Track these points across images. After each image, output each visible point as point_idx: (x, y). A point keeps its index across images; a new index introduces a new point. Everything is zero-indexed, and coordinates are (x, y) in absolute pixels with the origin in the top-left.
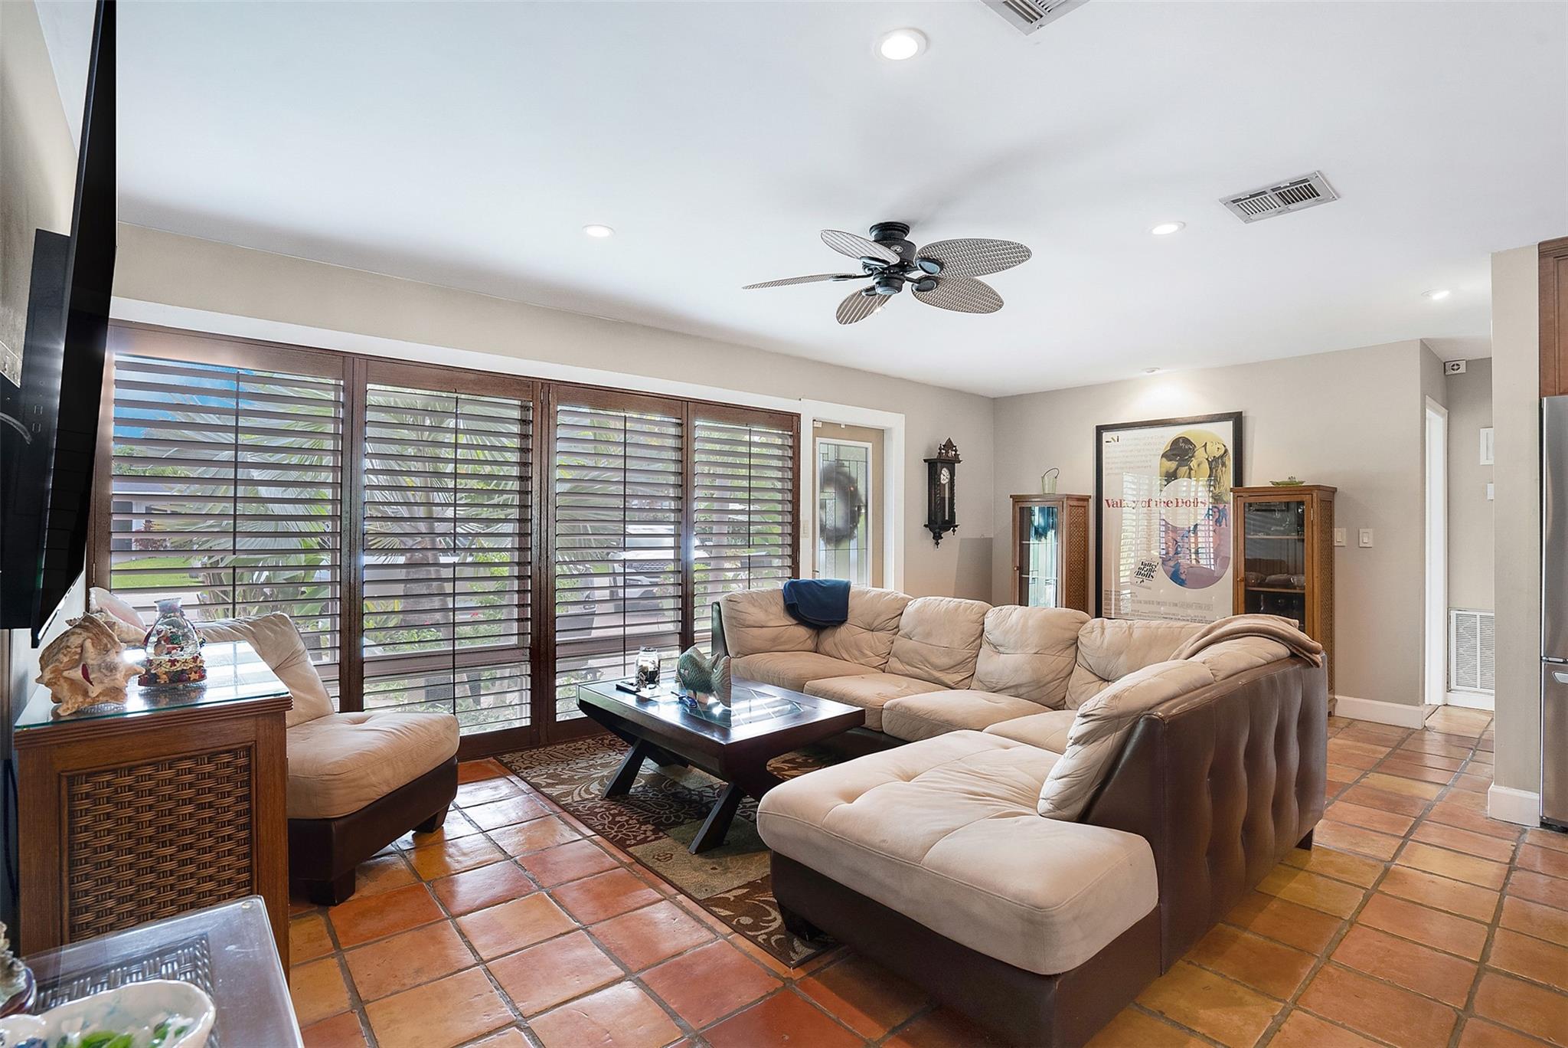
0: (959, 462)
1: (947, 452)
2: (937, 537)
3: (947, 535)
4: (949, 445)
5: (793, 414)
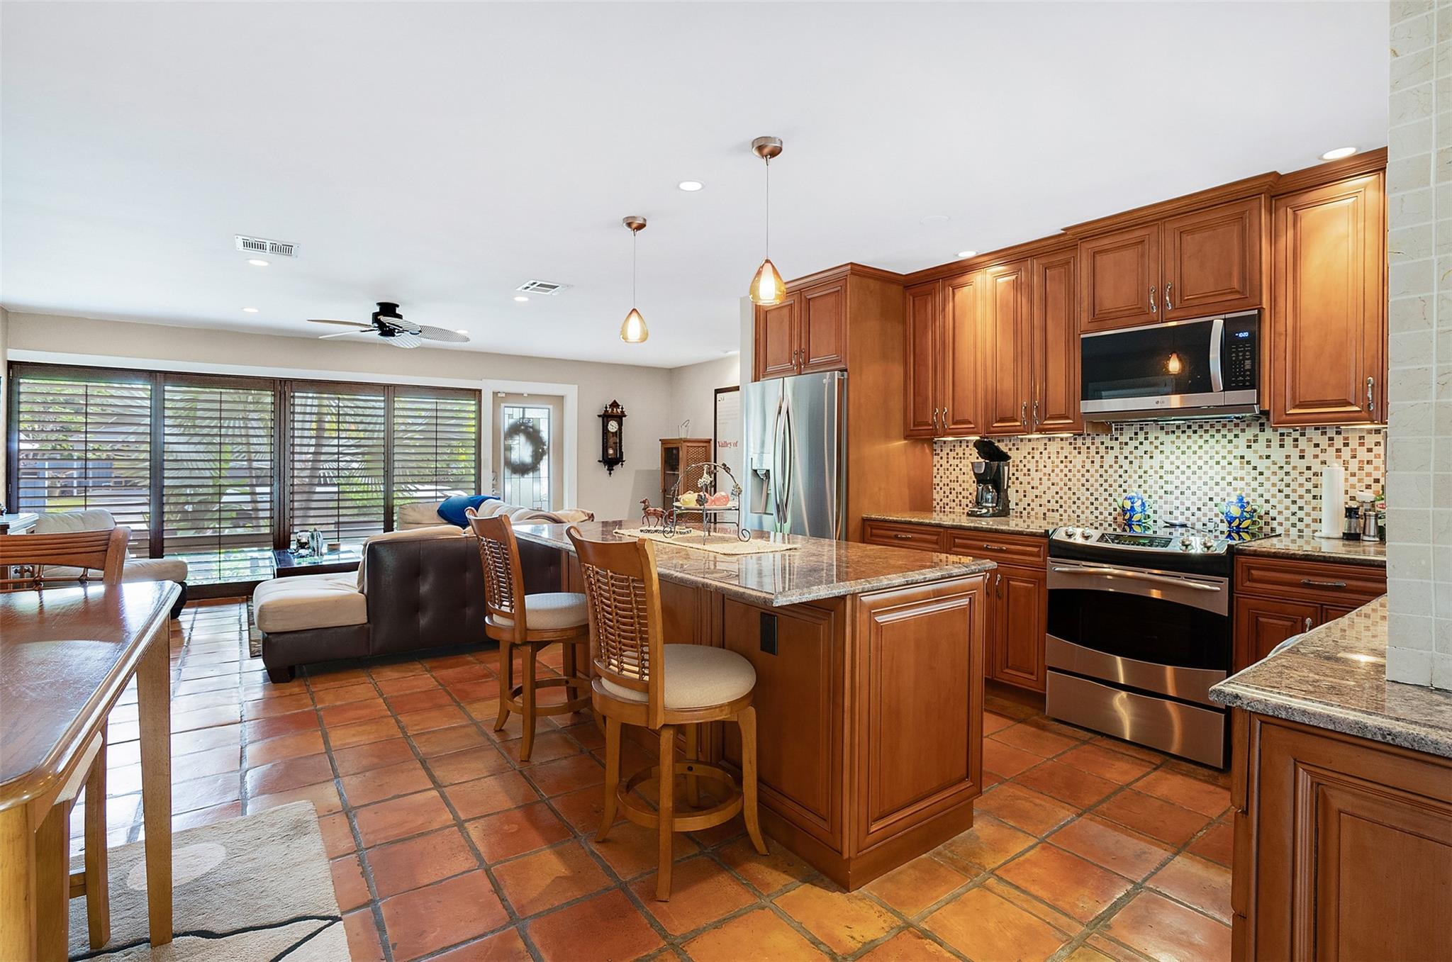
0: (625, 416)
1: (613, 410)
2: (610, 470)
3: (617, 468)
4: (615, 405)
5: (475, 390)
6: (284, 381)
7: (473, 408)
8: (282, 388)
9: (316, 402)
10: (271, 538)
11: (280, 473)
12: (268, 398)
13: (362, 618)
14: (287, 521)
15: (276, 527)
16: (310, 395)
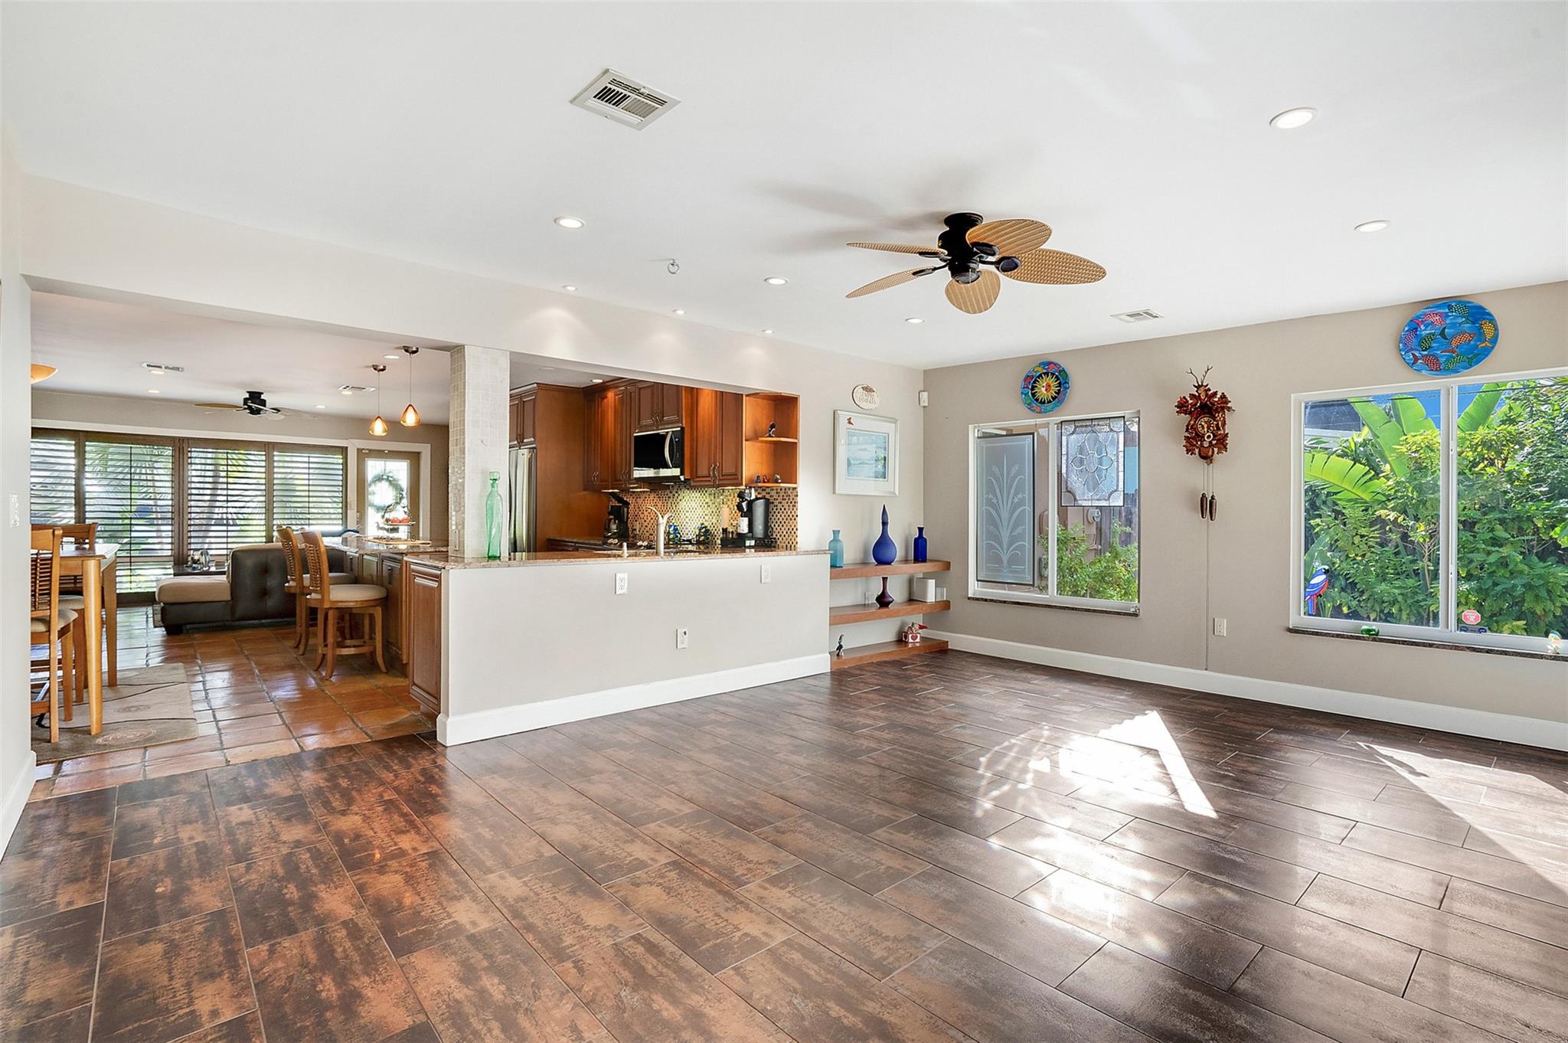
5: (342, 447)
6: (182, 440)
7: (341, 461)
8: (181, 447)
9: (214, 456)
10: (172, 559)
11: (179, 513)
12: (168, 452)
13: (227, 597)
14: (185, 547)
15: (176, 551)
16: (210, 450)
